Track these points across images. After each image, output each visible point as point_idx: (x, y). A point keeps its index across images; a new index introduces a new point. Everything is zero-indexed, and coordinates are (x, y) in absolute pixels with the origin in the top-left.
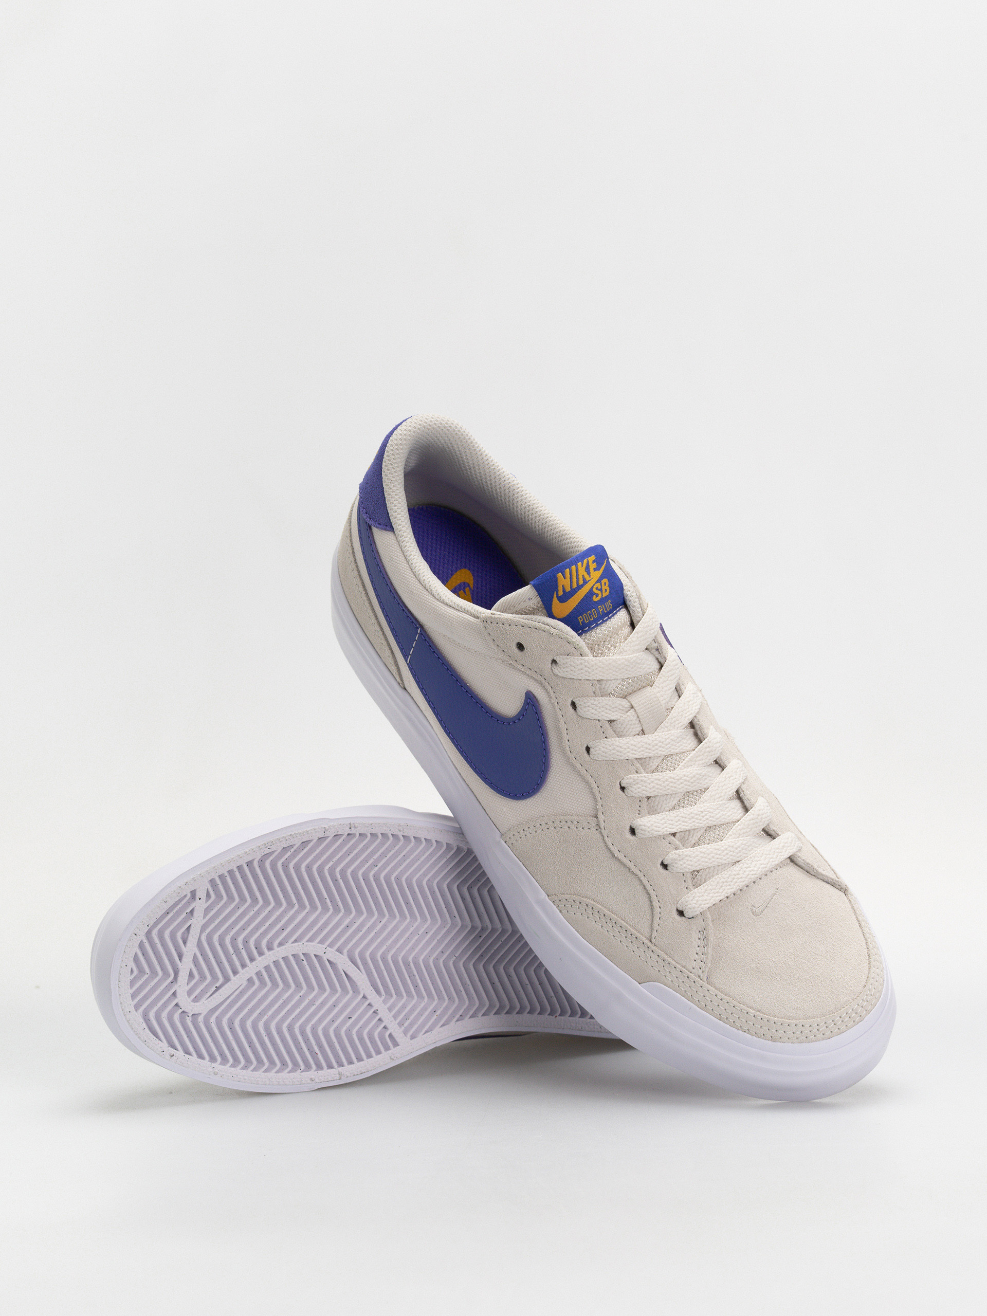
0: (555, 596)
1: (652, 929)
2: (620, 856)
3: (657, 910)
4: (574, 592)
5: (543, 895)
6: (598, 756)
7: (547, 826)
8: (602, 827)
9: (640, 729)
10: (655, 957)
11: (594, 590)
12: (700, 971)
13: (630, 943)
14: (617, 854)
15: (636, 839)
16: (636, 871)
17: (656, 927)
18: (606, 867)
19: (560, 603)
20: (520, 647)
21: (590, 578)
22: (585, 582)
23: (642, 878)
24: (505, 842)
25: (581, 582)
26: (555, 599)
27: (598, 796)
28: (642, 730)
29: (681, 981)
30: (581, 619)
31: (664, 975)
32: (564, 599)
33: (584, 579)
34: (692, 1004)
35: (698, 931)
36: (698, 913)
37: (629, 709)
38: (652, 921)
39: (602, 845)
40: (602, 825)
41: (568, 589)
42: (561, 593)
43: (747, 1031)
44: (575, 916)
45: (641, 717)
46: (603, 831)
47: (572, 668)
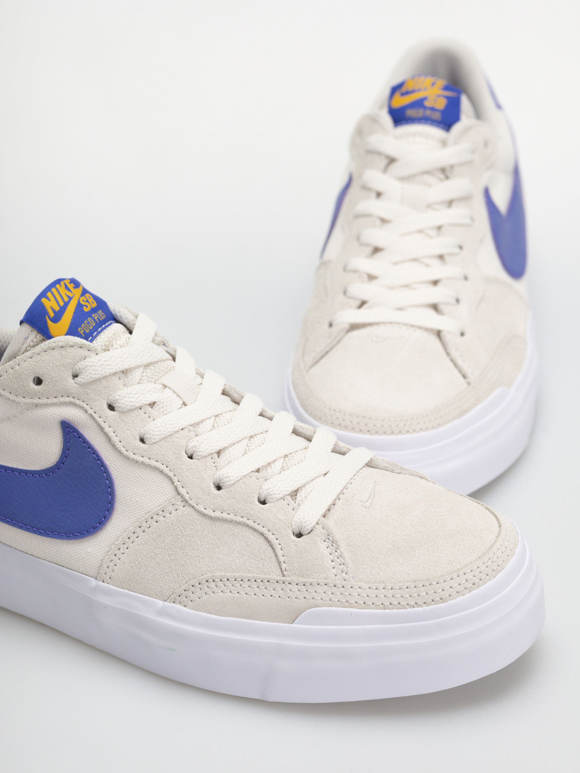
0: (48, 319)
1: (279, 563)
2: (218, 514)
3: (275, 542)
4: (63, 309)
5: (160, 603)
6: (155, 437)
7: (136, 535)
8: (188, 499)
9: (181, 402)
10: (294, 588)
11: (82, 302)
12: (344, 574)
13: (265, 590)
14: (213, 514)
15: (225, 490)
16: (239, 519)
17: (282, 559)
18: (208, 534)
19: (55, 324)
20: (39, 381)
21: (73, 295)
22: (70, 299)
23: (248, 522)
24: (103, 582)
25: (66, 299)
26: (50, 323)
27: (171, 474)
28: (184, 403)
29: (330, 593)
30: (81, 330)
31: (311, 598)
32: (57, 319)
33: (68, 297)
34: (351, 609)
35: (323, 542)
36: (315, 523)
37: (162, 390)
38: (276, 555)
39: (196, 515)
40: (187, 497)
41: (57, 309)
42: (52, 314)
43: (415, 605)
44: (200, 600)
45: (176, 391)
46: (191, 502)
47: (93, 368)
